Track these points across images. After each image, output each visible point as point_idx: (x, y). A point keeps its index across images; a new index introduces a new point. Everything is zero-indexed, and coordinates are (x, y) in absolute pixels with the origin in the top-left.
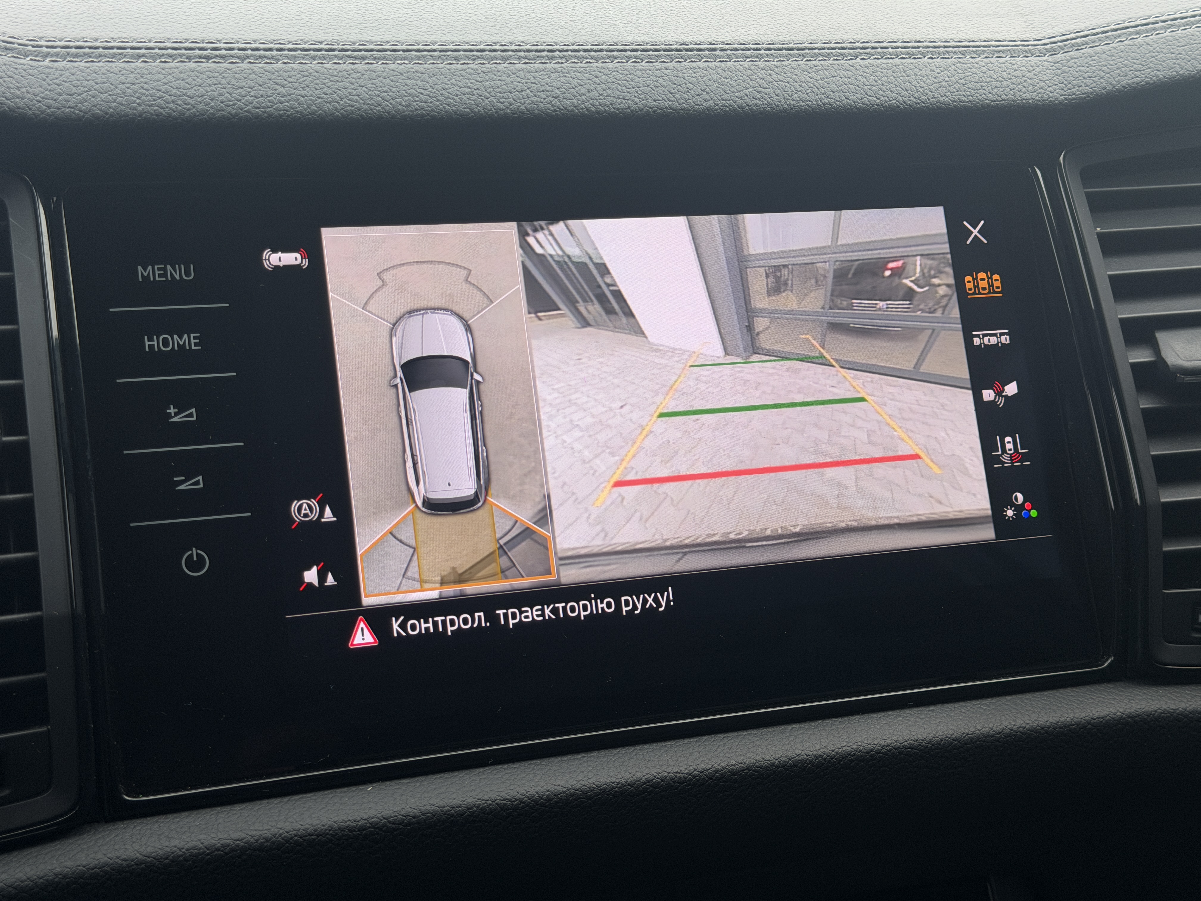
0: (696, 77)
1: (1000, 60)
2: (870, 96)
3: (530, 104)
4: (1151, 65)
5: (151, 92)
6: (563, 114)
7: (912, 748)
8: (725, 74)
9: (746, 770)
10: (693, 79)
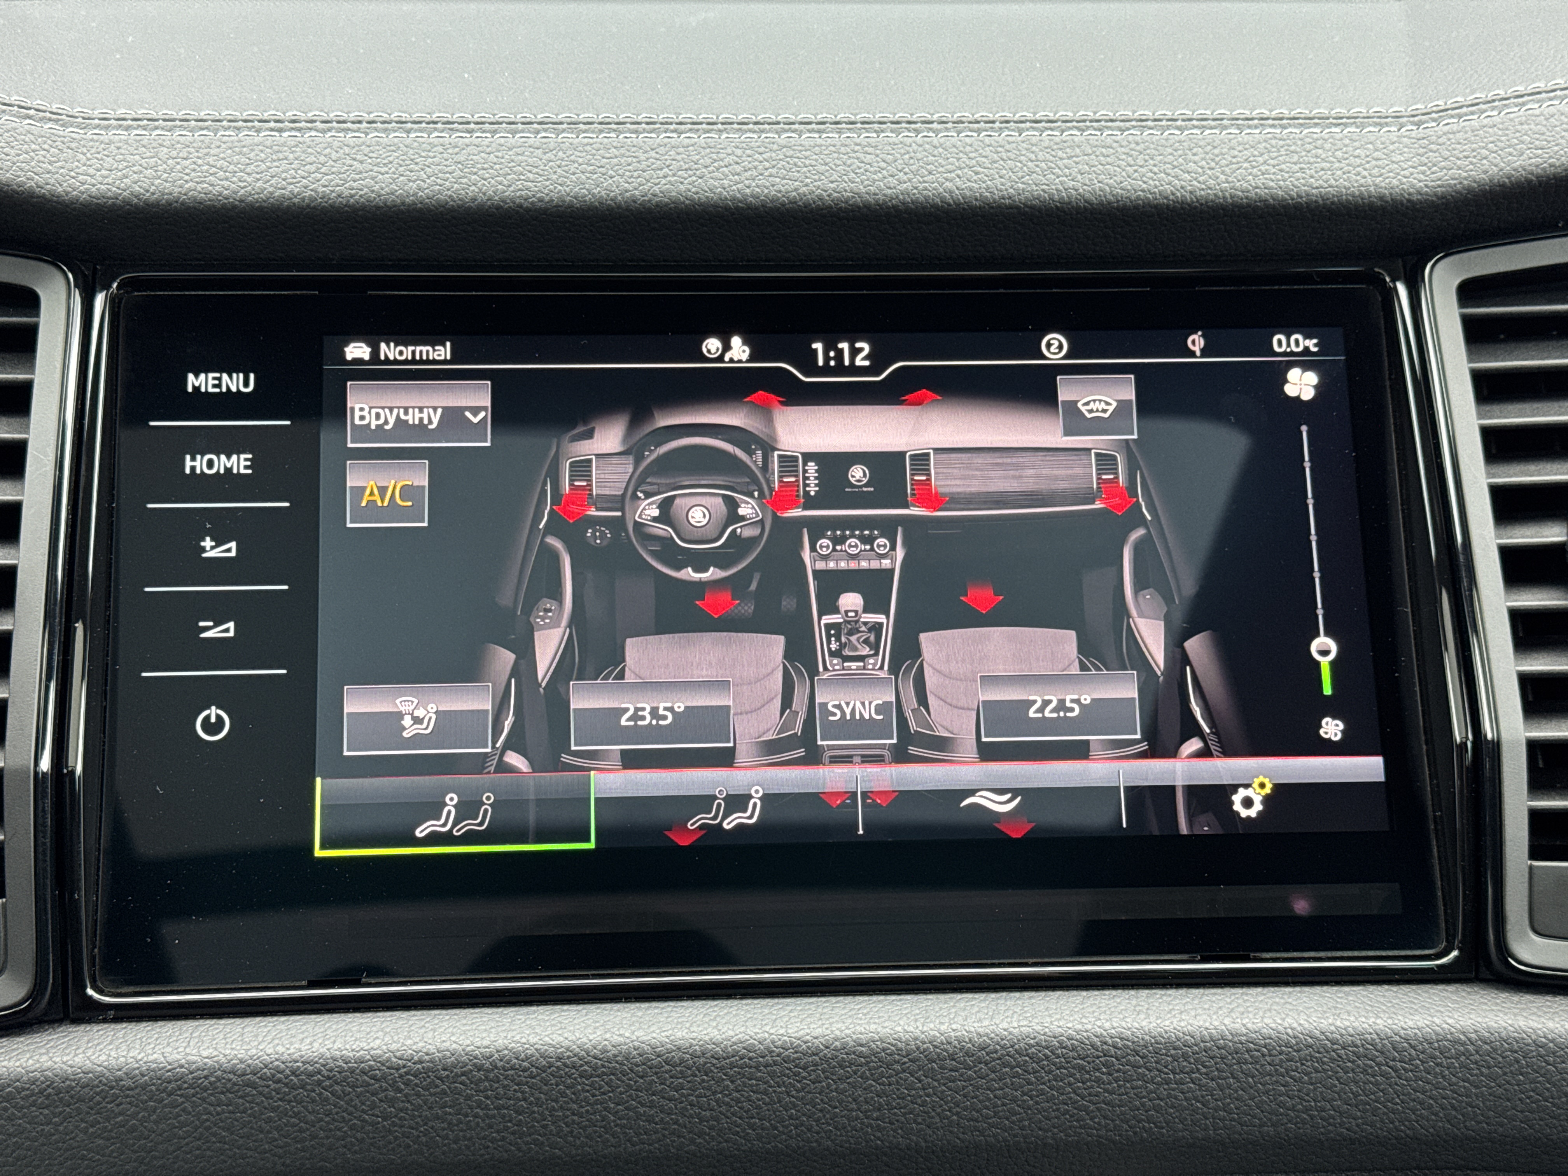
2: (1134, 179)
3: (665, 184)
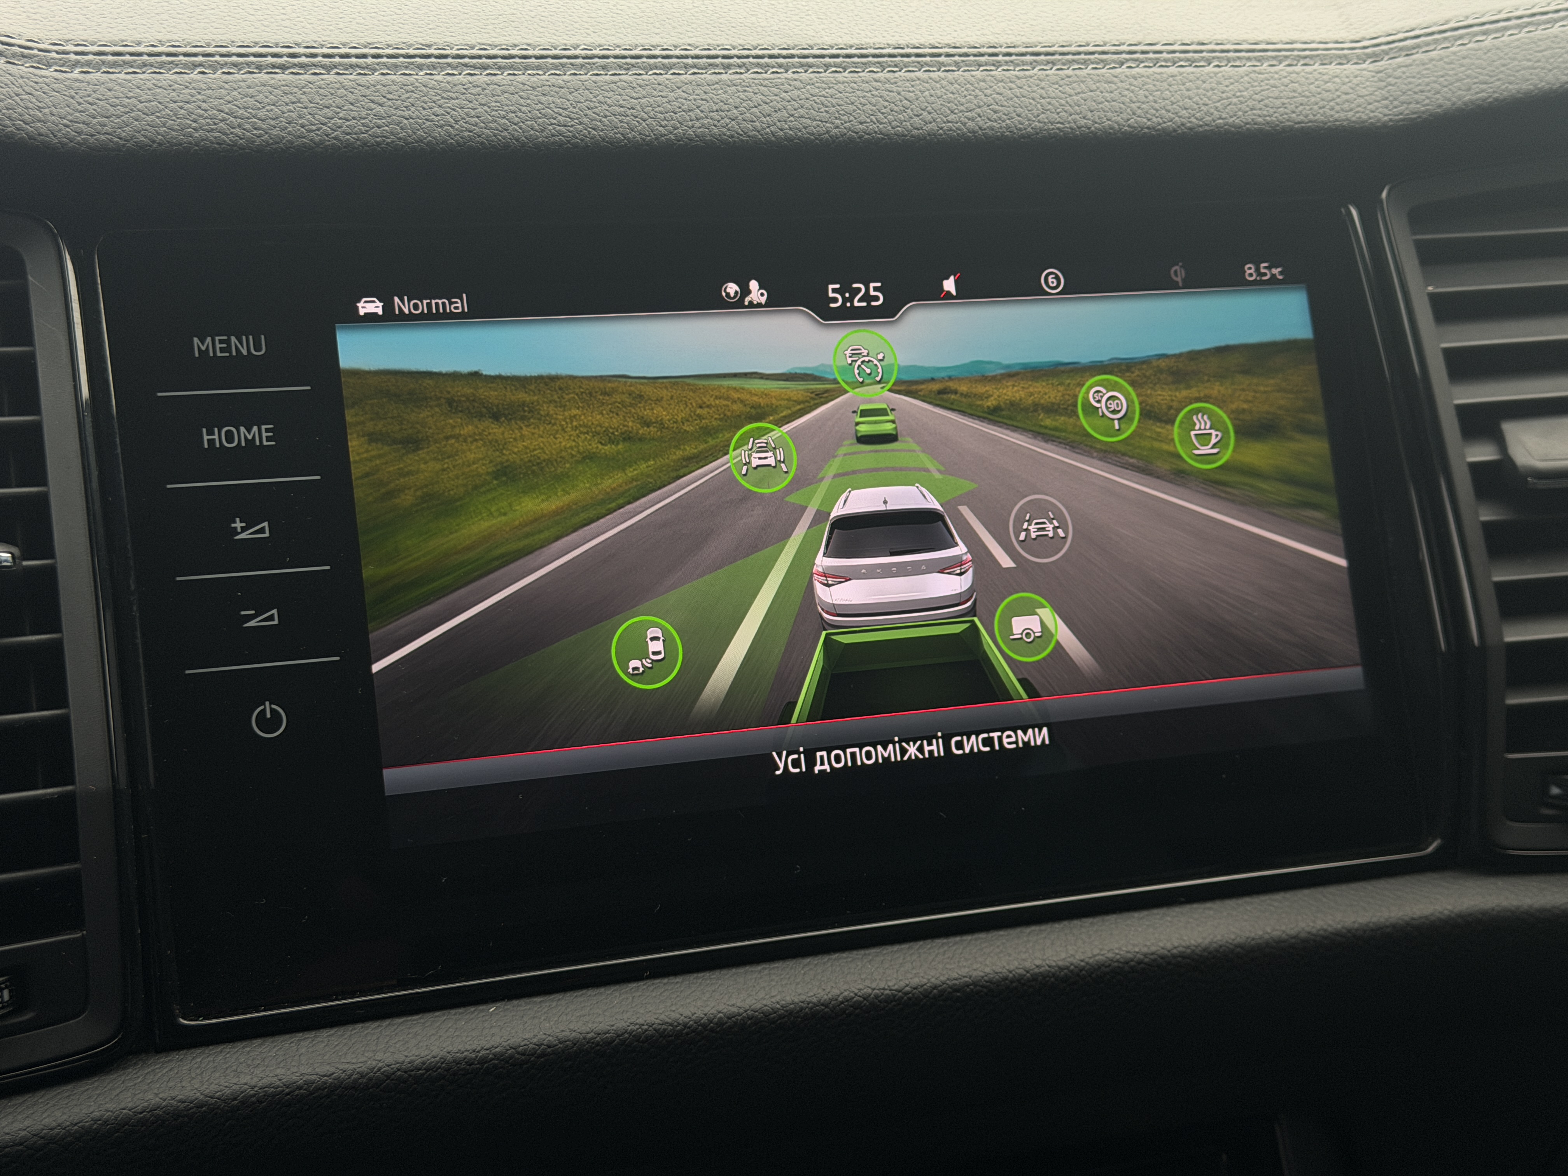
0: (914, 91)
1: (1308, 69)
4: (1501, 76)
5: (210, 113)
6: (742, 141)
7: (1184, 958)
8: (952, 88)
9: (971, 985)
10: (911, 94)
